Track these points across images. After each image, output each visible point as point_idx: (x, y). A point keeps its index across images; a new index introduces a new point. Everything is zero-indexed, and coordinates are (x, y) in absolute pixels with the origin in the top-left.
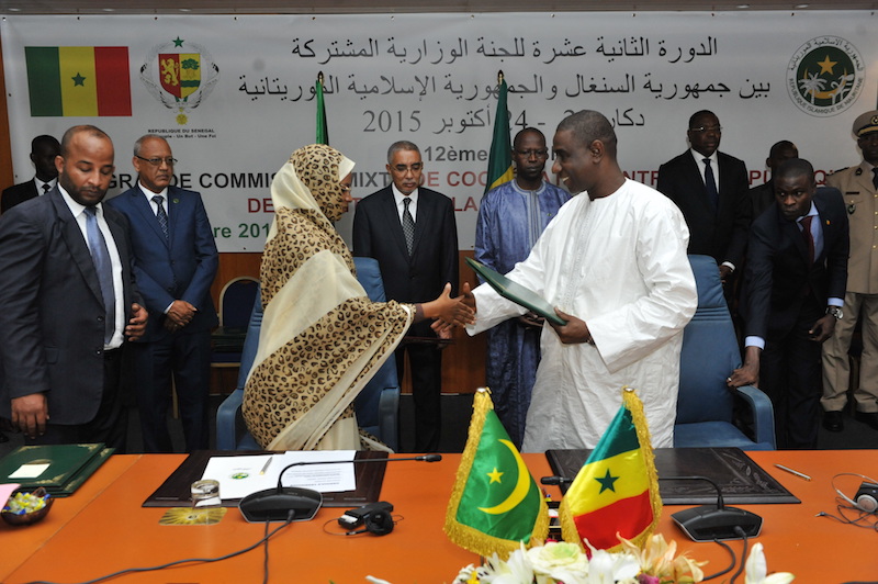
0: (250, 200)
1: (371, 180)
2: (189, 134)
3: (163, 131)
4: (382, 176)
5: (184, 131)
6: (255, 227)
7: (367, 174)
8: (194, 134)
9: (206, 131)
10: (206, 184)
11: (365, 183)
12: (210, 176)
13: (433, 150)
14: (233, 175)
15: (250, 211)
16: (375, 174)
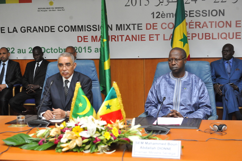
0: (78, 37)
1: (128, 27)
2: (54, 9)
3: (44, 8)
4: (133, 25)
5: (52, 8)
6: (80, 48)
7: (126, 25)
8: (56, 9)
9: (61, 8)
10: (61, 30)
11: (125, 29)
12: (62, 27)
13: (155, 13)
14: (71, 26)
15: (78, 41)
16: (130, 25)
